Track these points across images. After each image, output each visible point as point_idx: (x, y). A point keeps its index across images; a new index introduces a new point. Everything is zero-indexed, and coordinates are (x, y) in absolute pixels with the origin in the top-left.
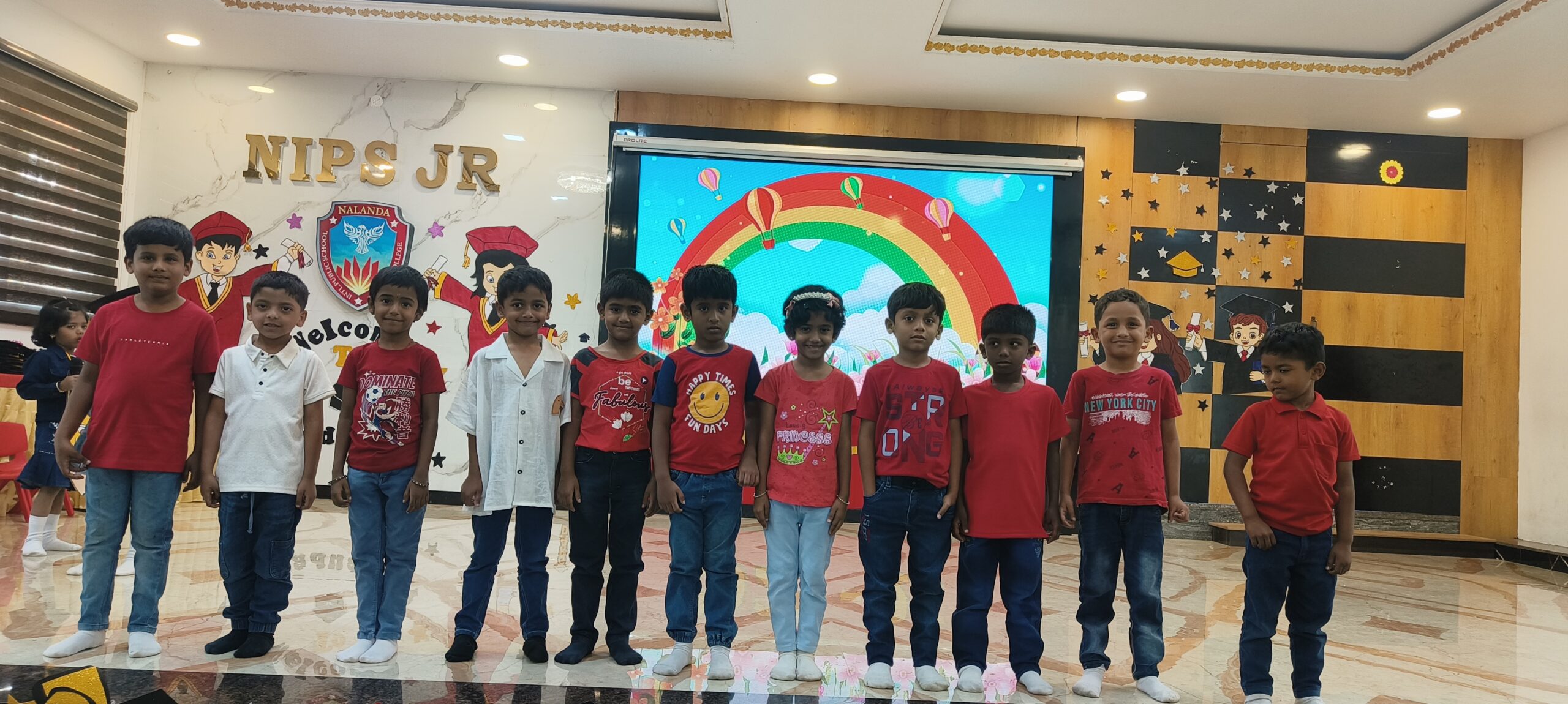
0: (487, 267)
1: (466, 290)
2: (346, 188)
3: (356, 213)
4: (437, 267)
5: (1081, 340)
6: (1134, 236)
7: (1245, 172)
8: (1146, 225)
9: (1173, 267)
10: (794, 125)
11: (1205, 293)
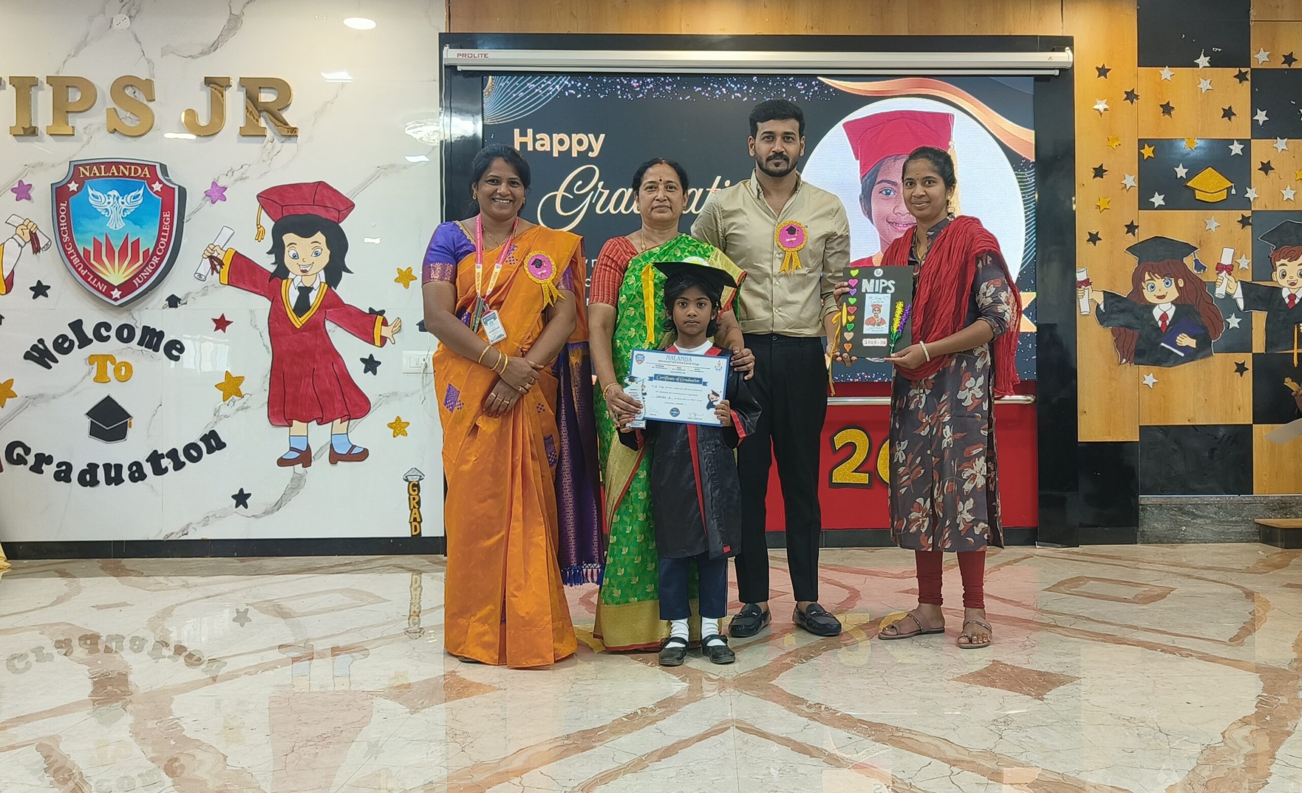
0: (288, 238)
1: (262, 270)
2: (88, 142)
3: (103, 174)
4: (220, 242)
5: (1079, 292)
6: (1142, 151)
7: (1284, 59)
8: (1158, 136)
9: (1195, 189)
10: (688, 25)
11: (1238, 221)
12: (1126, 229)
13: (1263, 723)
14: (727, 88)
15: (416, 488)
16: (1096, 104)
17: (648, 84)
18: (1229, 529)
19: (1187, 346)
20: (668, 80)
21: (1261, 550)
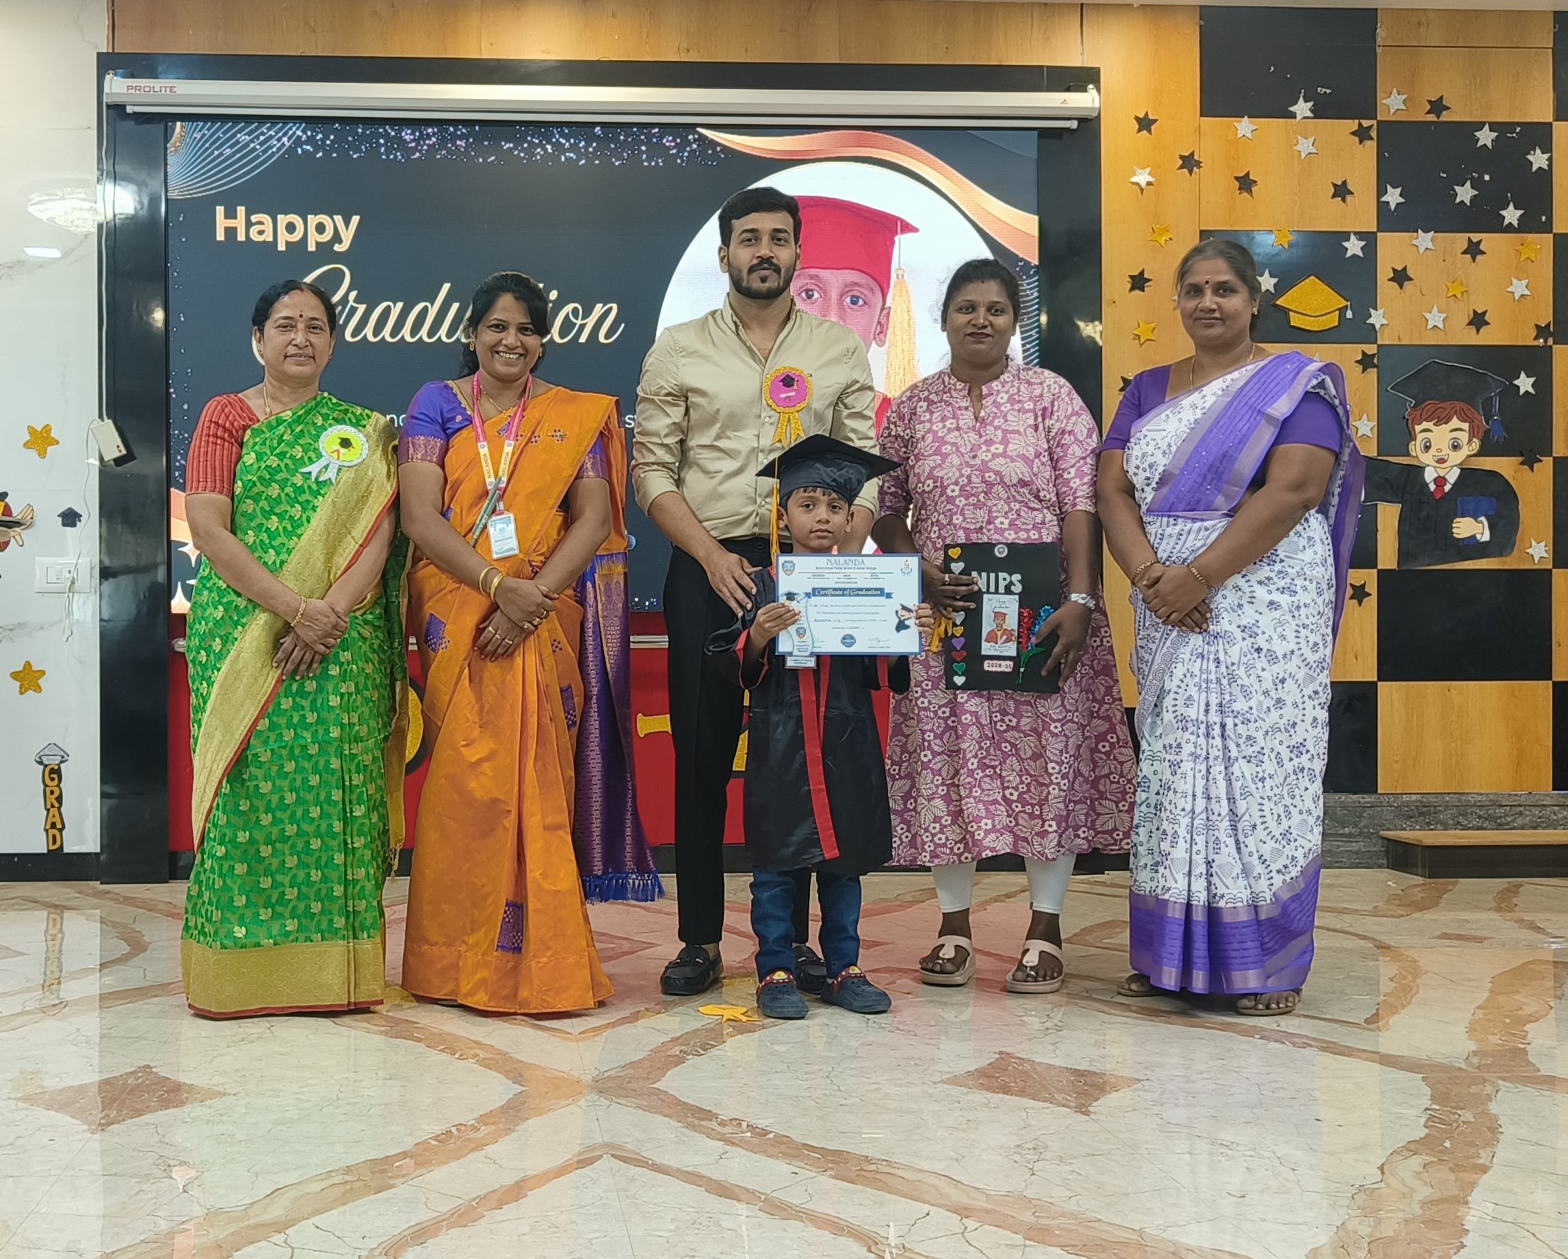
7: (1429, 107)
8: (1231, 226)
9: (1290, 310)
10: (492, 44)
11: (1357, 362)
13: (1439, 1152)
14: (553, 145)
15: (55, 776)
16: (1135, 174)
17: (429, 137)
20: (460, 130)
21: (1392, 880)
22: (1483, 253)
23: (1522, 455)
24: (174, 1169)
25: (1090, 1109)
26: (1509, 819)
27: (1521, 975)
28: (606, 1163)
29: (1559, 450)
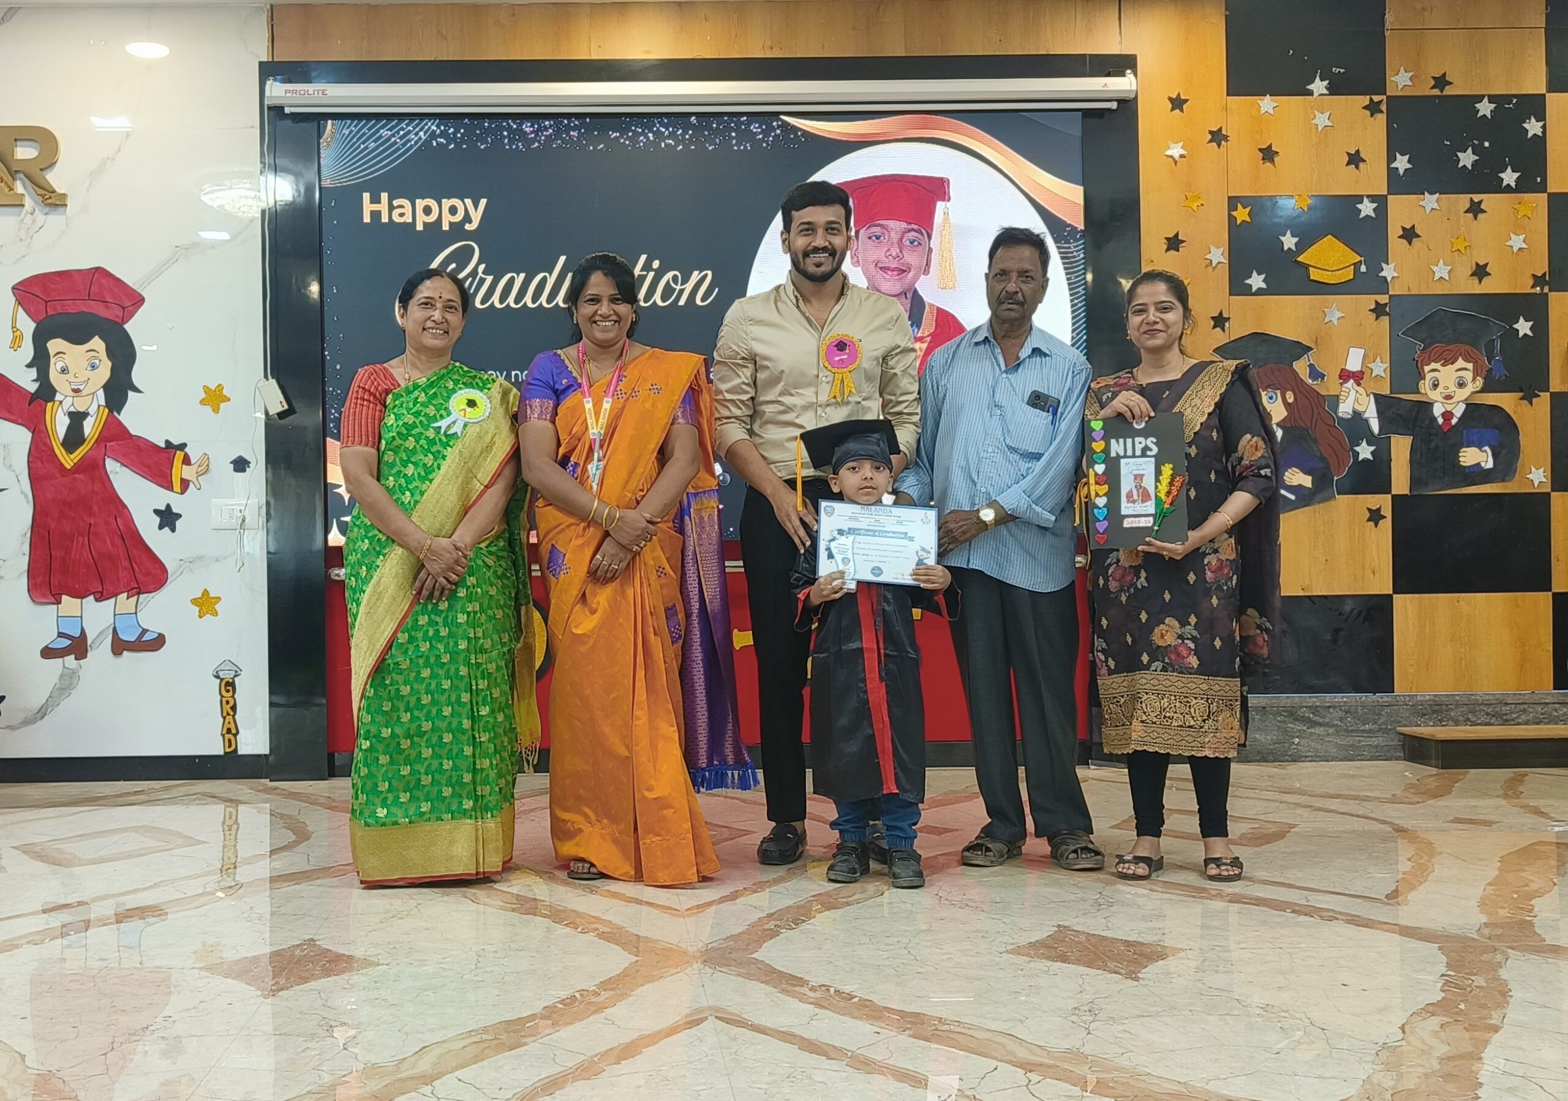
0: (55, 345)
1: (19, 390)
6: (1234, 213)
7: (1433, 83)
8: (1256, 192)
9: (1309, 265)
10: (600, 47)
11: (1370, 310)
12: (1212, 323)
13: (1456, 1013)
14: (654, 133)
15: (230, 688)
16: (1169, 148)
17: (546, 129)
18: (1360, 741)
19: (1300, 486)
20: (573, 122)
21: (1408, 771)
22: (1485, 212)
23: (1522, 391)
24: (335, 1029)
25: (1140, 975)
26: (1514, 716)
27: (1527, 854)
28: (711, 1024)
29: (1556, 384)
